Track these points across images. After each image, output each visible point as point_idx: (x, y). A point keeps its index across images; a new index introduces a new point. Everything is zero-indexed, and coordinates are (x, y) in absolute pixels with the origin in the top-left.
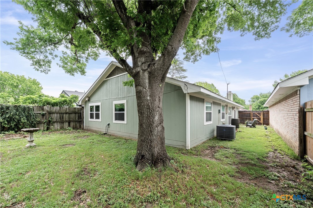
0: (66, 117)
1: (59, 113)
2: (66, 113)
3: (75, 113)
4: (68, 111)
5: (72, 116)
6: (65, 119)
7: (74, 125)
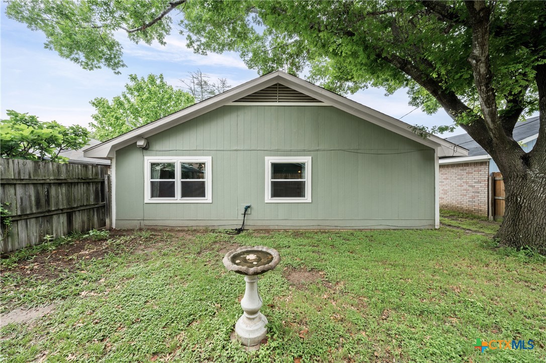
0: (59, 195)
1: (33, 184)
2: (60, 184)
3: (87, 182)
4: (63, 176)
5: (79, 191)
6: (57, 204)
7: (83, 222)
